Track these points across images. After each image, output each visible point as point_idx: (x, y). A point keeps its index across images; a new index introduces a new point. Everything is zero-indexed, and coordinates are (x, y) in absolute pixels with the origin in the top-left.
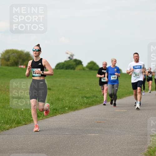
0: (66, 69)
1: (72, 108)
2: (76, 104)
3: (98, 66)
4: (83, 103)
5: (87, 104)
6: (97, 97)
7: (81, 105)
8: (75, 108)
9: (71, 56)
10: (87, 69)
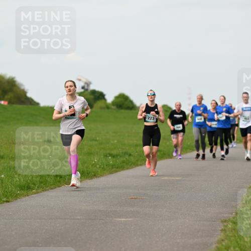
1: (87, 173)
2: (95, 166)
3: (131, 102)
4: (106, 166)
5: (113, 168)
6: (130, 155)
7: (104, 169)
8: (93, 174)
9: (86, 85)
10: (113, 107)
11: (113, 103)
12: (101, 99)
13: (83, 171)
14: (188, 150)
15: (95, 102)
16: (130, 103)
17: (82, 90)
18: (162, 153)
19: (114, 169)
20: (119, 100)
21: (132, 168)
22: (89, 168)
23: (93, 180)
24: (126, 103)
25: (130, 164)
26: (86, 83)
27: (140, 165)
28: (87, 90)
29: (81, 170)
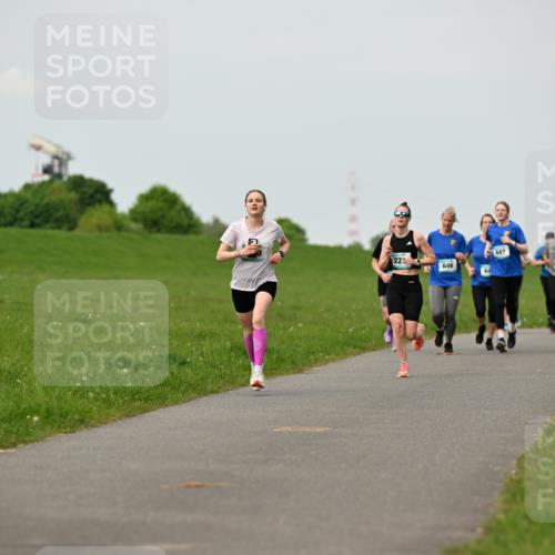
0: (32, 225)
1: (61, 416)
2: (82, 396)
3: (187, 211)
4: (115, 393)
5: (134, 399)
6: (183, 363)
7: (108, 403)
8: (77, 417)
9: (56, 162)
10: (133, 226)
11: (135, 214)
12: (100, 202)
13: (48, 410)
14: (350, 349)
15: (82, 212)
16: (183, 214)
17: (46, 178)
18: (275, 356)
19: (138, 403)
20: (152, 204)
21: (190, 400)
22: (66, 402)
23: (77, 434)
24: (173, 213)
25: (183, 388)
26: (55, 157)
27: (212, 392)
28: (59, 176)
29: (43, 409)
